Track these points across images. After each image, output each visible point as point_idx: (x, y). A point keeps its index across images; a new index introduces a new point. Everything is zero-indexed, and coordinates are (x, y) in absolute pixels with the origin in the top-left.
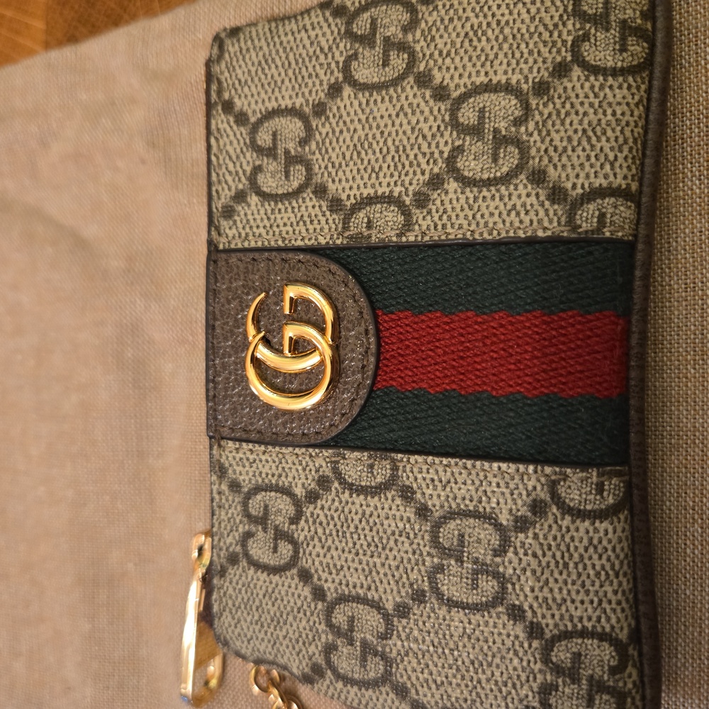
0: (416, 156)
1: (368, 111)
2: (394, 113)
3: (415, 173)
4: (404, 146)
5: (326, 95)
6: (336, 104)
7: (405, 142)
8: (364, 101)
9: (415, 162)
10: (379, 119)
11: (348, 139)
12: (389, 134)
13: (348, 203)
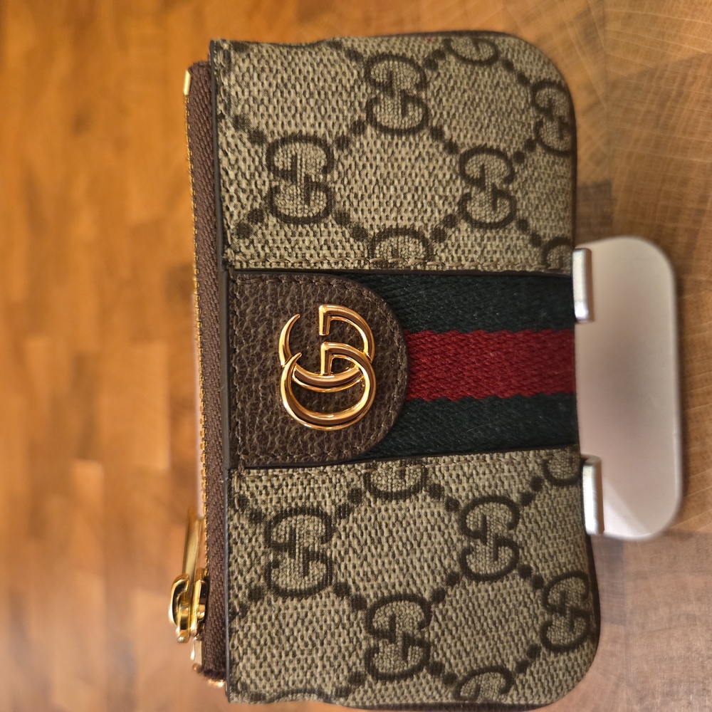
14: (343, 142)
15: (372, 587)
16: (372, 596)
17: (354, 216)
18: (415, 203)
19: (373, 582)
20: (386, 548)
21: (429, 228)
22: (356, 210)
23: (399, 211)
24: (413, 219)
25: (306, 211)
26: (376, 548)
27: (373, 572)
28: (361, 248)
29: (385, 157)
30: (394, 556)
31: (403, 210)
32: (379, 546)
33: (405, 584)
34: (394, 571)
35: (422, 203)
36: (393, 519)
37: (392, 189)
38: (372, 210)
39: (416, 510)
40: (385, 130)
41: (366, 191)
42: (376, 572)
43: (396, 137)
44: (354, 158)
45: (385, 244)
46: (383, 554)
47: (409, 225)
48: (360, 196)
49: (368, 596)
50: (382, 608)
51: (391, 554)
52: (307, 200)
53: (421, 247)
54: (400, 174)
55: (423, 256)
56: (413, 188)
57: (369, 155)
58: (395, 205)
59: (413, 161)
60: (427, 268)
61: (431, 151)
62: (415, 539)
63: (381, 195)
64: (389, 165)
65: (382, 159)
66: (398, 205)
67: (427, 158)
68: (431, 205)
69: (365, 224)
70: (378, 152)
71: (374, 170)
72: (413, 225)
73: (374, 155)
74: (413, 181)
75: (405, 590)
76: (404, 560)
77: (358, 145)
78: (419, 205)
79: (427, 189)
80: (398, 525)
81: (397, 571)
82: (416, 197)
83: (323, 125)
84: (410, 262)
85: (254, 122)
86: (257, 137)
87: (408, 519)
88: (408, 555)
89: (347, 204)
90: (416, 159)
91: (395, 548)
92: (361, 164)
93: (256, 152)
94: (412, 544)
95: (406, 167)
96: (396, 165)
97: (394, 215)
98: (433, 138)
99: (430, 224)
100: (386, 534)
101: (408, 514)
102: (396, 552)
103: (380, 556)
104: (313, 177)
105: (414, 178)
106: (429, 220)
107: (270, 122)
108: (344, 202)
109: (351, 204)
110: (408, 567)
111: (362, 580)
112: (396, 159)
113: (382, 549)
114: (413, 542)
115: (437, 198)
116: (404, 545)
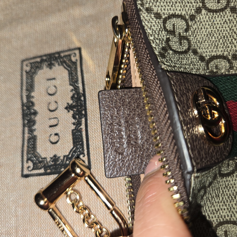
0: (232, 40)
1: (212, 21)
2: (222, 22)
3: (232, 47)
4: (227, 36)
5: (195, 11)
6: (199, 16)
7: (227, 34)
8: (211, 17)
9: (232, 42)
10: (216, 24)
11: (204, 32)
12: (221, 31)
13: (206, 58)
14: (192, 18)
15: (215, 217)
16: (215, 221)
17: (199, 51)
18: (224, 43)
19: (215, 214)
20: (221, 199)
21: (230, 54)
22: (199, 48)
23: (217, 48)
24: (223, 51)
25: (181, 49)
26: (217, 199)
27: (215, 210)
28: (204, 65)
29: (210, 23)
30: (224, 202)
31: (219, 47)
32: (218, 198)
33: (230, 216)
34: (225, 209)
35: (227, 43)
36: (224, 186)
37: (213, 37)
38: (206, 48)
39: (233, 181)
40: (210, 11)
41: (203, 40)
42: (217, 210)
43: (215, 14)
44: (197, 24)
45: (212, 63)
46: (220, 201)
47: (221, 53)
48: (200, 42)
49: (214, 221)
50: (220, 227)
51: (223, 201)
52: (181, 44)
53: (227, 63)
54: (217, 31)
55: (228, 68)
56: (223, 37)
57: (203, 23)
58: (215, 45)
59: (222, 24)
60: (230, 73)
61: (230, 18)
62: (233, 195)
63: (209, 41)
64: (212, 27)
65: (209, 25)
66: (216, 45)
67: (228, 22)
68: (231, 44)
69: (204, 54)
70: (207, 21)
71: (205, 30)
72: (223, 54)
73: (205, 23)
74: (223, 33)
75: (230, 219)
76: (229, 204)
77: (198, 19)
78: (226, 45)
79: (229, 36)
80: (226, 188)
81: (226, 209)
82: (224, 41)
83: (184, 10)
84: (223, 71)
85: (155, 9)
86: (158, 16)
87: (230, 185)
88: (230, 202)
89: (196, 46)
90: (224, 23)
91: (224, 199)
92: (200, 27)
93: (158, 22)
94: (232, 197)
95: (219, 28)
96: (215, 27)
97: (215, 50)
98: (231, 12)
99: (231, 52)
100: (221, 192)
101: (230, 183)
102: (225, 201)
103: (218, 202)
104: (182, 34)
105: (223, 32)
106: (230, 51)
107: (162, 9)
108: (195, 45)
109: (197, 45)
110: (231, 208)
111: (211, 213)
112: (215, 24)
113: (219, 199)
114: (232, 196)
115: (233, 40)
116: (229, 197)
